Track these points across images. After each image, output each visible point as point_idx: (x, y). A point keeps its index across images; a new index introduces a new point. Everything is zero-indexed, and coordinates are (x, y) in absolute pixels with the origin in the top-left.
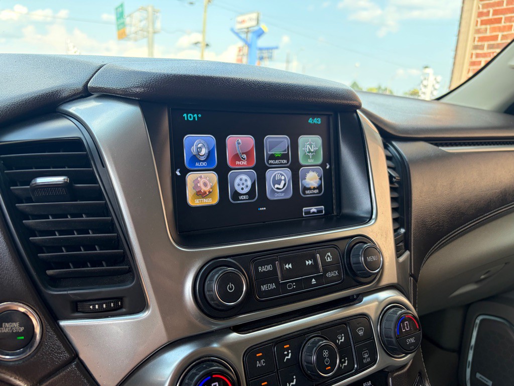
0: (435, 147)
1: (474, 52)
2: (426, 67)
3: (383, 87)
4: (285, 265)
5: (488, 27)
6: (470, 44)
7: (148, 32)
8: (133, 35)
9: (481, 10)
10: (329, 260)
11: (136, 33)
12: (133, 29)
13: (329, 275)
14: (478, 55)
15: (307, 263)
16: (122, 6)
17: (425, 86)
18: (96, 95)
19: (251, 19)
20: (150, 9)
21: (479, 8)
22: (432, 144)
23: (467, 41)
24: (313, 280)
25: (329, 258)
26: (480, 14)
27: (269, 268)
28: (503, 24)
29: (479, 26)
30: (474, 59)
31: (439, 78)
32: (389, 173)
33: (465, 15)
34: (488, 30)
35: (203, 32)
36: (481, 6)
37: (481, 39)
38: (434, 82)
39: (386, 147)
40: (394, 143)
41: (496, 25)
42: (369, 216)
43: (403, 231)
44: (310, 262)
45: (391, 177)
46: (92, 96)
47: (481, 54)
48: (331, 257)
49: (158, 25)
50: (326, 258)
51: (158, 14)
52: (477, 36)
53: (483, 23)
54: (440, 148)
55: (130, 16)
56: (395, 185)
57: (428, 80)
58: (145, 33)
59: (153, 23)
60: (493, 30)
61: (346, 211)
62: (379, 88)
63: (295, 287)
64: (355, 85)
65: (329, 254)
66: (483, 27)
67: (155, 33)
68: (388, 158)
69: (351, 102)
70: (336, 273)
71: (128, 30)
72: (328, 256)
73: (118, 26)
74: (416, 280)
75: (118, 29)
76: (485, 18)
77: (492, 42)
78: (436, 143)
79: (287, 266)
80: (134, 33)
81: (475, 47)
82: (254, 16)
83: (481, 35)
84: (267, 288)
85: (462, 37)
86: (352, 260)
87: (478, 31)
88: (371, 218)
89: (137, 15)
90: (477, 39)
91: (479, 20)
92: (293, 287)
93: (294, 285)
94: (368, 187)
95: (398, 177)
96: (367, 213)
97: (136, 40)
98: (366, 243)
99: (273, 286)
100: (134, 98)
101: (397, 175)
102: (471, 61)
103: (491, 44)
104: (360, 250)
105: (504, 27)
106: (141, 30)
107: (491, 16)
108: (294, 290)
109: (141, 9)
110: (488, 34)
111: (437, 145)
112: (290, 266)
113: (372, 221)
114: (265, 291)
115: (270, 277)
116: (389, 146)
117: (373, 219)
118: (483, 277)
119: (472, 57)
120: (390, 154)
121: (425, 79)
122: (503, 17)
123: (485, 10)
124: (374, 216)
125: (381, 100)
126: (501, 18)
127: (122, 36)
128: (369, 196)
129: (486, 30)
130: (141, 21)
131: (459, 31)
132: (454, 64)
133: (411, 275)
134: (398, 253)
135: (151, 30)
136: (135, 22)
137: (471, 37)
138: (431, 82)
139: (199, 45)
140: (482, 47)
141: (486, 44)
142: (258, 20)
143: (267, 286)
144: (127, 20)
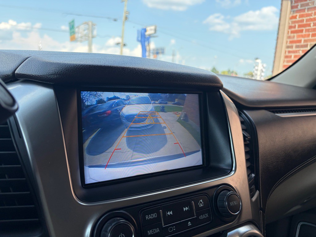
0: (272, 114)
1: (287, 50)
2: (257, 59)
3: (231, 71)
4: (167, 213)
5: (295, 35)
6: (284, 45)
7: (89, 37)
8: (80, 39)
9: (291, 25)
10: (201, 205)
11: (81, 37)
12: (80, 35)
13: (201, 217)
14: (289, 52)
15: (184, 209)
16: (73, 21)
17: (257, 70)
18: (22, 80)
19: (151, 30)
20: (90, 24)
21: (289, 23)
22: (270, 111)
23: (282, 43)
24: (189, 223)
25: (201, 204)
26: (290, 27)
27: (154, 216)
28: (304, 33)
29: (290, 34)
30: (287, 54)
31: (265, 65)
32: (243, 134)
33: (281, 28)
34: (295, 36)
35: (122, 37)
36: (290, 22)
37: (291, 42)
38: (262, 68)
39: (240, 115)
40: (245, 112)
41: (300, 34)
42: (230, 168)
43: (253, 175)
44: (187, 208)
45: (245, 137)
46: (19, 81)
47: (291, 51)
48: (203, 203)
49: (95, 33)
50: (199, 204)
51: (95, 27)
52: (289, 40)
53: (292, 32)
54: (276, 114)
55: (78, 27)
56: (247, 142)
57: (258, 66)
58: (87, 38)
59: (92, 32)
60: (298, 36)
61: (213, 164)
62: (229, 71)
63: (174, 229)
64: (214, 70)
65: (201, 201)
66: (292, 35)
67: (93, 37)
68: (242, 123)
69: (216, 85)
70: (207, 215)
71: (77, 36)
72: (201, 202)
73: (71, 33)
74: (264, 212)
75: (71, 35)
76: (293, 29)
77: (298, 44)
78: (273, 111)
79: (169, 213)
80: (80, 38)
81: (288, 47)
82: (153, 28)
83: (291, 40)
84: (153, 232)
85: (279, 41)
86: (219, 204)
87: (289, 37)
88: (231, 170)
89: (82, 27)
90: (288, 42)
91: (290, 31)
92: (173, 230)
93: (174, 228)
94: (229, 147)
95: (249, 136)
96: (228, 165)
97: (81, 41)
98: (230, 191)
99: (157, 230)
100: (48, 83)
101: (249, 135)
102: (286, 55)
103: (297, 45)
104: (225, 197)
105: (305, 35)
106: (84, 36)
107: (297, 28)
108: (174, 232)
109: (85, 23)
110: (295, 39)
111: (274, 112)
112: (171, 213)
113: (233, 173)
114: (151, 235)
115: (155, 223)
116: (241, 114)
117: (233, 171)
118: (305, 201)
119: (286, 53)
120: (243, 120)
121: (256, 66)
122: (304, 29)
123: (293, 25)
124: (234, 169)
125: (234, 81)
126: (303, 30)
127: (73, 39)
128: (230, 153)
129: (294, 36)
130: (84, 30)
131: (278, 38)
132: (275, 57)
133: (261, 209)
134: (251, 194)
135: (90, 35)
136: (81, 30)
137: (285, 41)
138: (260, 67)
139: (120, 45)
140: (292, 47)
141: (294, 45)
142: (155, 30)
143: (153, 231)
144: (76, 30)
